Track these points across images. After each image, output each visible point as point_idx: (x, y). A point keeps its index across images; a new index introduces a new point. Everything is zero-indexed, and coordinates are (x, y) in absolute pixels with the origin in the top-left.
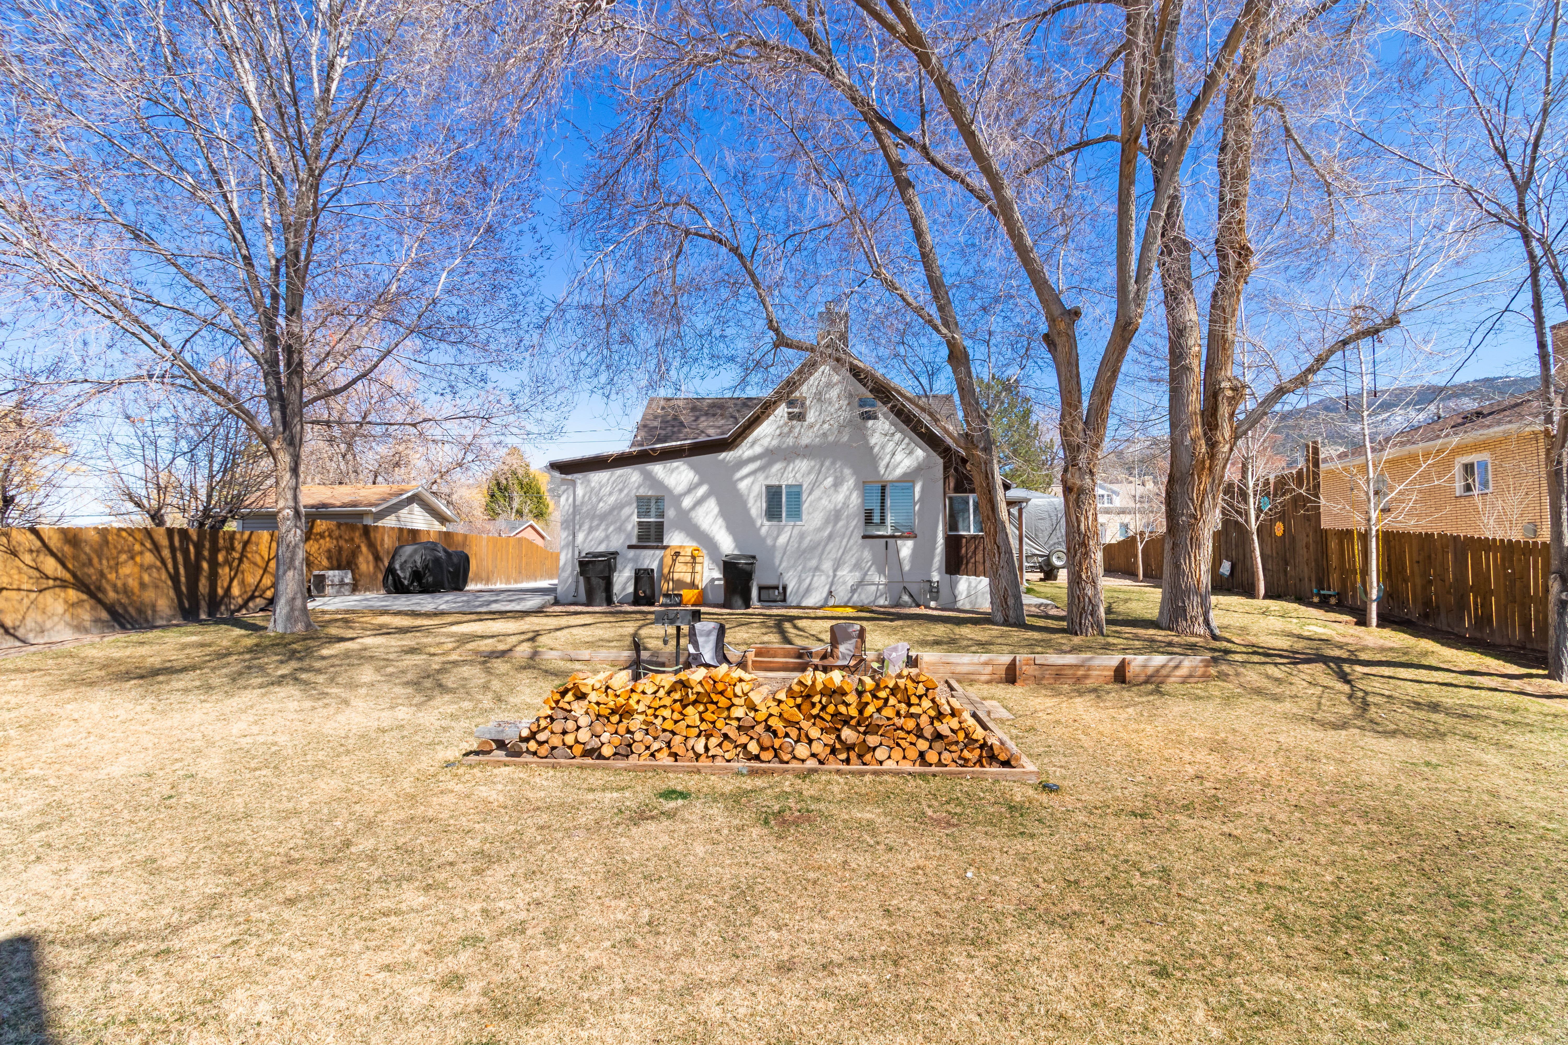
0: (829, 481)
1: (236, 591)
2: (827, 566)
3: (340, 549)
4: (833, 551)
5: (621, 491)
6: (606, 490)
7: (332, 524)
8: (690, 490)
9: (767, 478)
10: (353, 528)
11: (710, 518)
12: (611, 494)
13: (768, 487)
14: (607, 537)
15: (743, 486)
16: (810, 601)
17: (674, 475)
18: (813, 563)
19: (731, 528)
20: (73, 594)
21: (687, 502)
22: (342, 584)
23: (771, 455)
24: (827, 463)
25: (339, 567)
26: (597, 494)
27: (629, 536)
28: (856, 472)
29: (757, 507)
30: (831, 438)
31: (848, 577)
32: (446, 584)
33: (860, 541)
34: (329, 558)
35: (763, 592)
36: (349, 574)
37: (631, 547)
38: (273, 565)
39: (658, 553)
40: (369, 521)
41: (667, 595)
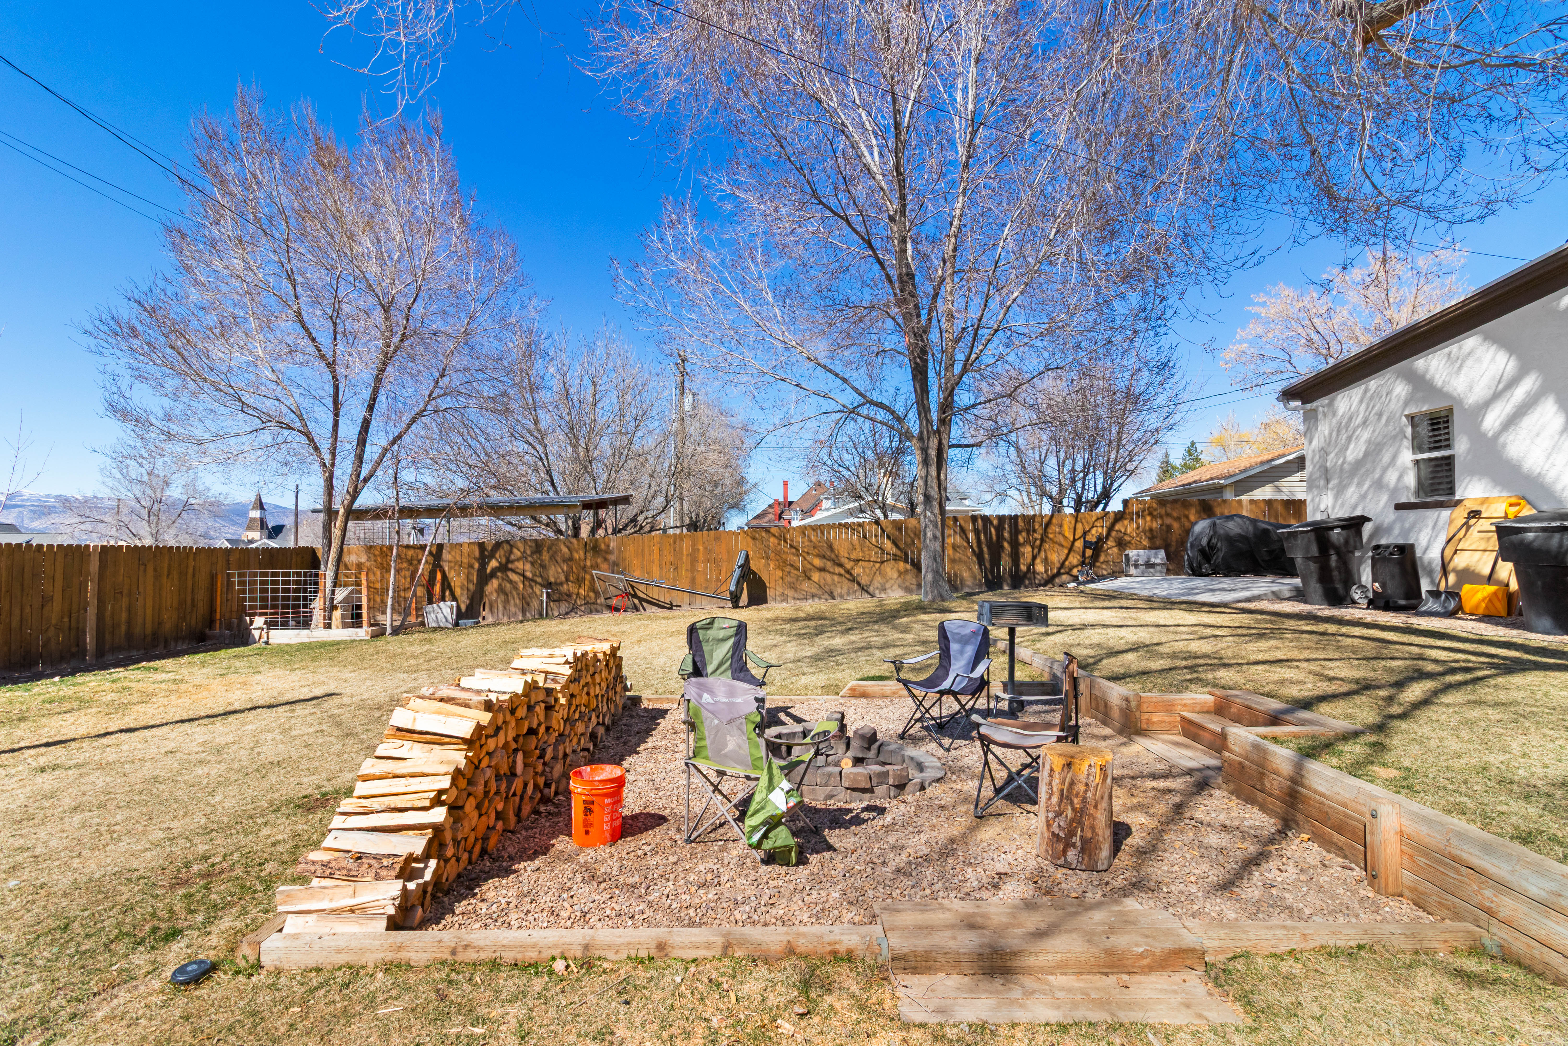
1: (1040, 568)
3: (1166, 529)
5: (1380, 415)
14: (1364, 496)
17: (1467, 365)
21: (1492, 421)
25: (1152, 547)
27: (1394, 491)
36: (1162, 553)
37: (1399, 507)
38: (1079, 544)
39: (1445, 513)
40: (1229, 495)
41: (1435, 594)
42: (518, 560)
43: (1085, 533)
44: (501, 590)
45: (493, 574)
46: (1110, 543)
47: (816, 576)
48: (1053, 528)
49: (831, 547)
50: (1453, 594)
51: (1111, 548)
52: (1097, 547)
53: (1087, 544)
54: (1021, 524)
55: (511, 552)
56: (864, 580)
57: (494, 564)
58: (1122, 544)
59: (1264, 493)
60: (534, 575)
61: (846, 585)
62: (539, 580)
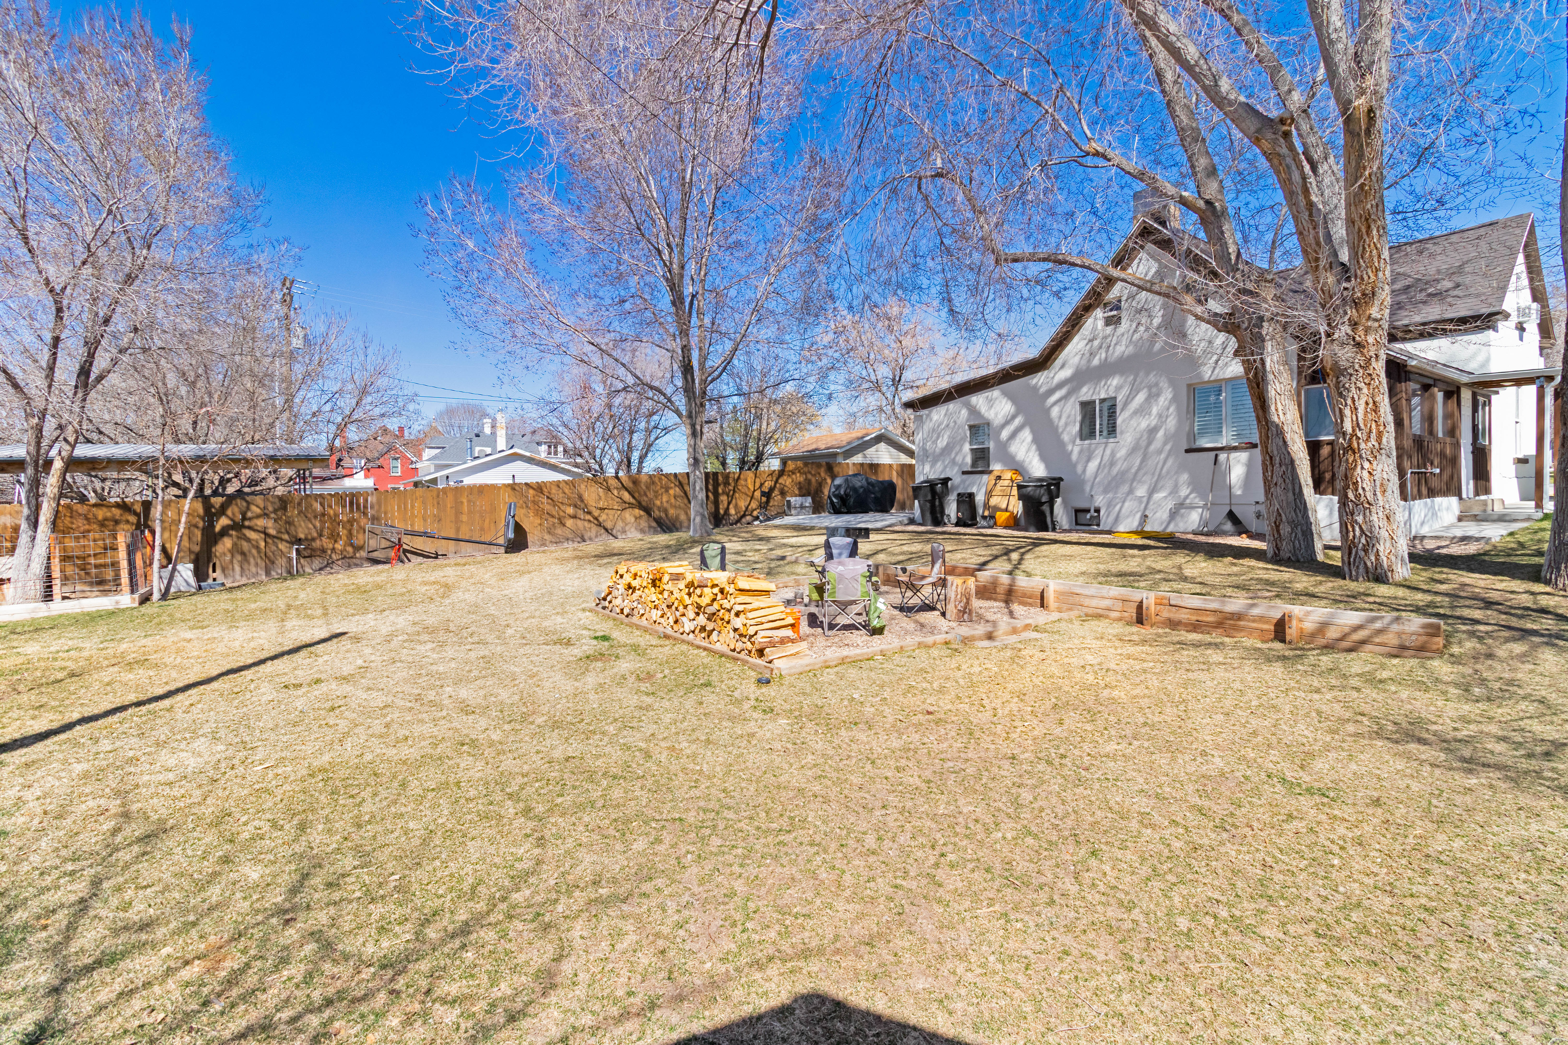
0: (1143, 396)
1: (732, 511)
2: (1140, 491)
3: (809, 482)
6: (944, 424)
7: (800, 464)
8: (1007, 423)
9: (1078, 398)
10: (819, 465)
11: (1025, 448)
13: (1082, 404)
14: (946, 467)
15: (1054, 412)
17: (994, 404)
18: (1124, 490)
19: (1043, 458)
20: (637, 512)
21: (1005, 435)
22: (802, 507)
23: (1080, 377)
24: (1141, 377)
25: (802, 495)
27: (963, 463)
29: (1071, 431)
31: (1164, 502)
32: (872, 506)
33: (1183, 456)
34: (800, 489)
35: (1080, 515)
36: (809, 499)
37: (964, 473)
38: (758, 494)
39: (985, 477)
40: (840, 459)
41: (984, 517)
42: (258, 517)
43: (762, 485)
44: (236, 550)
45: (224, 532)
46: (776, 492)
47: (569, 523)
48: (742, 482)
49: (581, 498)
50: (992, 517)
51: (776, 495)
52: (768, 495)
53: (763, 494)
54: (720, 478)
55: (248, 508)
56: (609, 525)
57: (224, 521)
58: (783, 493)
59: (858, 459)
60: (279, 532)
61: (595, 529)
62: (286, 537)
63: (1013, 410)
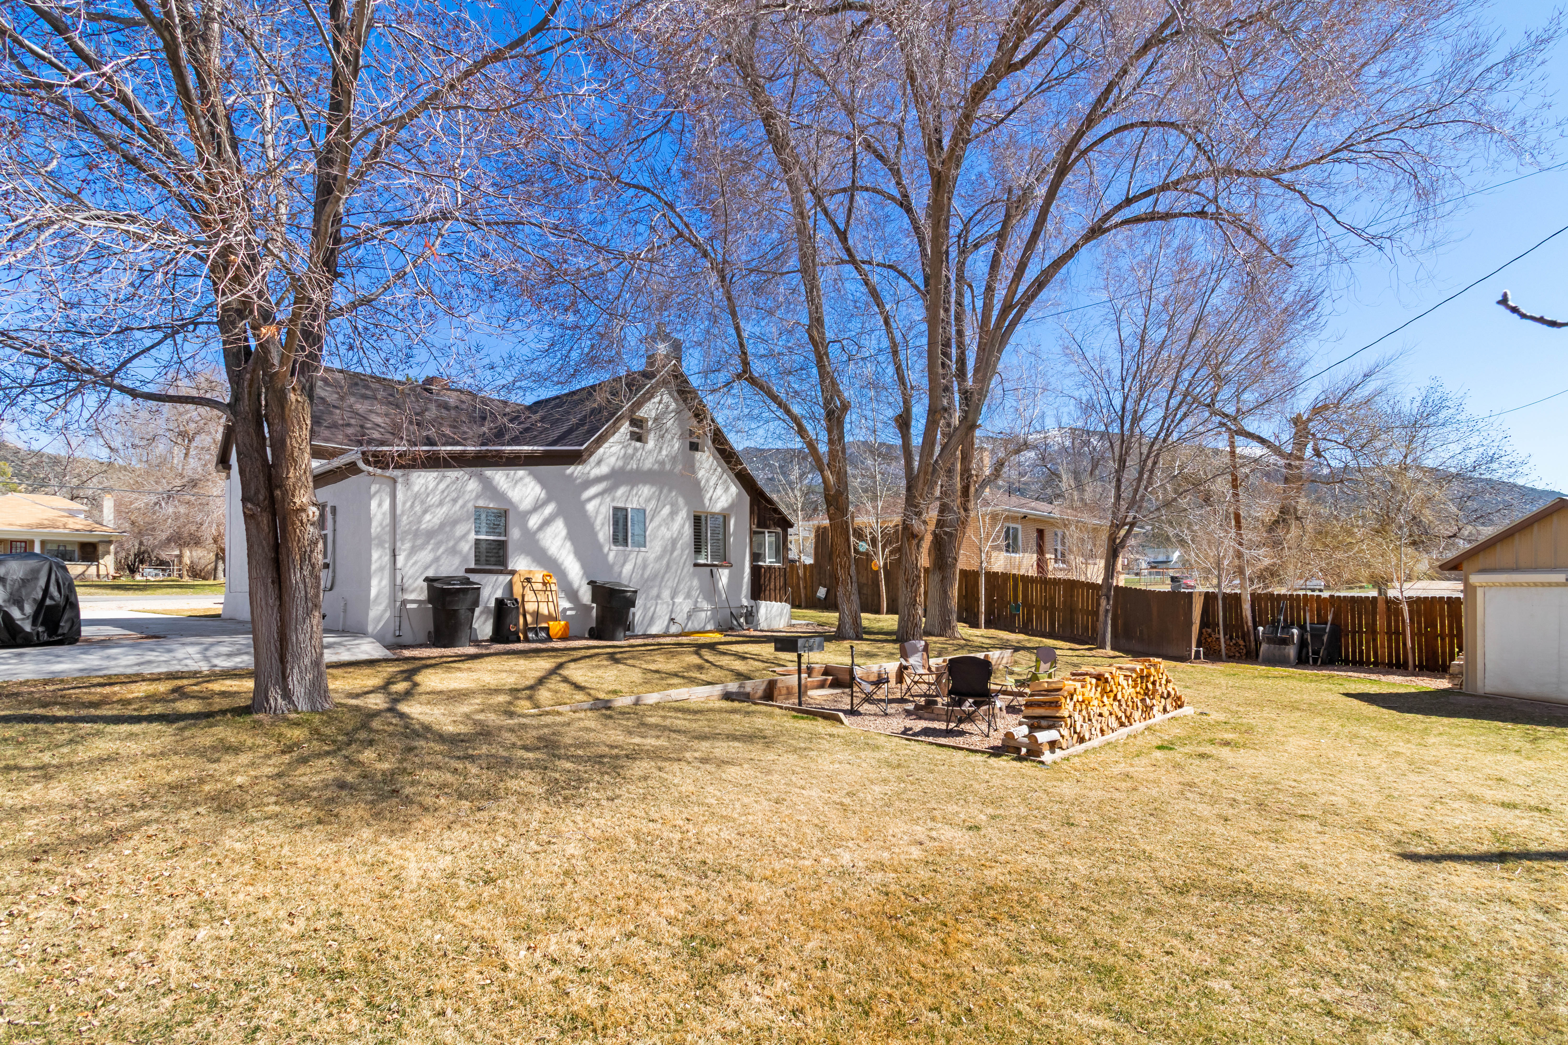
0: (666, 510)
2: (666, 594)
4: (670, 582)
5: (455, 501)
6: (434, 499)
8: (537, 507)
9: (613, 500)
11: (558, 542)
12: (441, 503)
13: (616, 509)
14: (437, 559)
15: (591, 507)
16: (654, 630)
17: (519, 486)
18: (654, 592)
19: (579, 554)
21: (534, 522)
23: (616, 478)
24: (665, 491)
26: (423, 502)
27: (465, 559)
28: (687, 503)
29: (604, 532)
30: (668, 467)
31: (683, 605)
33: (692, 569)
37: (468, 571)
50: (544, 628)
63: (543, 495)
